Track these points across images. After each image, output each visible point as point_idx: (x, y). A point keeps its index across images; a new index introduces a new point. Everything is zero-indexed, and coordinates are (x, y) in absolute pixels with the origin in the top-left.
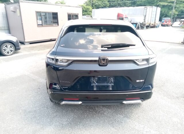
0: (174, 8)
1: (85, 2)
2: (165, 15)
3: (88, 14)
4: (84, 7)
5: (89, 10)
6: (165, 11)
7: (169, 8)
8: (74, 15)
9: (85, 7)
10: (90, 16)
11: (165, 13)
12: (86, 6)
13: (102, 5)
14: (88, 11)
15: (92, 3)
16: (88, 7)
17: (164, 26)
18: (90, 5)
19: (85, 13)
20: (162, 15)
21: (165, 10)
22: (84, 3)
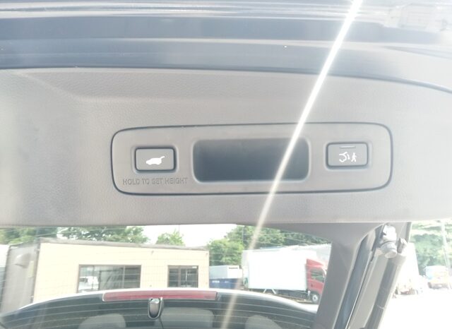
0: (445, 241)
1: (226, 235)
2: (429, 260)
3: (234, 260)
4: (225, 245)
5: (237, 251)
6: (425, 250)
7: (431, 241)
8: (188, 270)
9: (227, 244)
10: (238, 266)
11: (427, 255)
12: (229, 241)
13: (268, 238)
14: (236, 253)
15: (244, 236)
16: (234, 244)
17: (438, 288)
18: (238, 241)
19: (227, 258)
20: (421, 259)
21: (425, 247)
22: (225, 237)
